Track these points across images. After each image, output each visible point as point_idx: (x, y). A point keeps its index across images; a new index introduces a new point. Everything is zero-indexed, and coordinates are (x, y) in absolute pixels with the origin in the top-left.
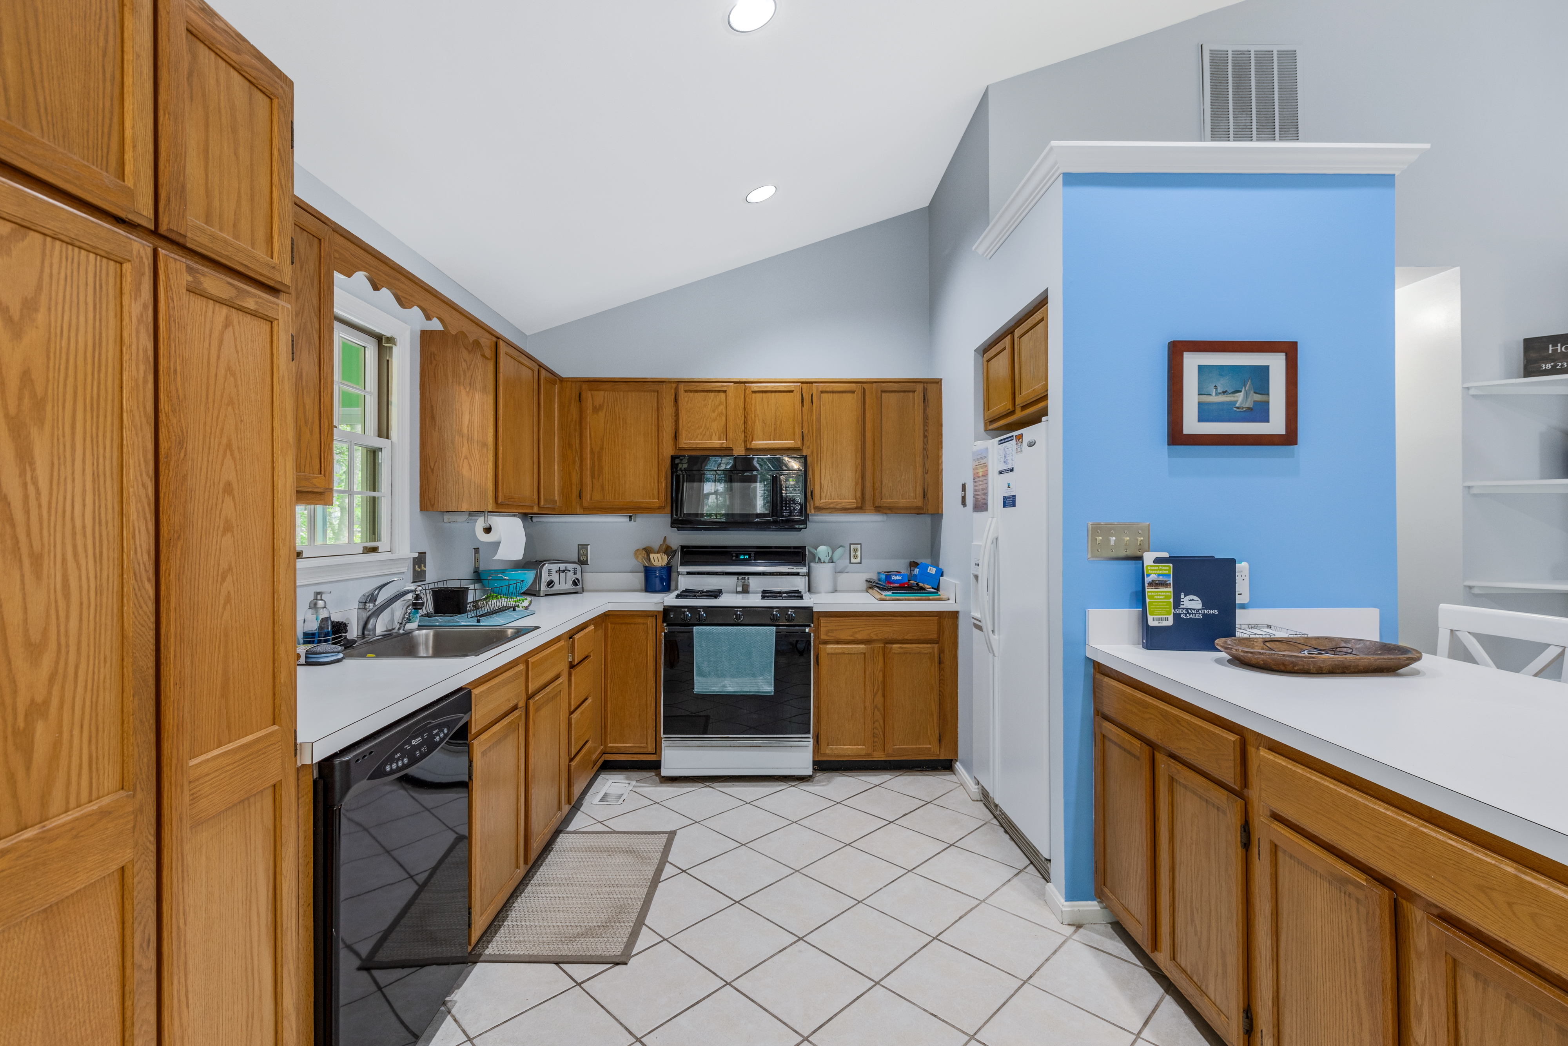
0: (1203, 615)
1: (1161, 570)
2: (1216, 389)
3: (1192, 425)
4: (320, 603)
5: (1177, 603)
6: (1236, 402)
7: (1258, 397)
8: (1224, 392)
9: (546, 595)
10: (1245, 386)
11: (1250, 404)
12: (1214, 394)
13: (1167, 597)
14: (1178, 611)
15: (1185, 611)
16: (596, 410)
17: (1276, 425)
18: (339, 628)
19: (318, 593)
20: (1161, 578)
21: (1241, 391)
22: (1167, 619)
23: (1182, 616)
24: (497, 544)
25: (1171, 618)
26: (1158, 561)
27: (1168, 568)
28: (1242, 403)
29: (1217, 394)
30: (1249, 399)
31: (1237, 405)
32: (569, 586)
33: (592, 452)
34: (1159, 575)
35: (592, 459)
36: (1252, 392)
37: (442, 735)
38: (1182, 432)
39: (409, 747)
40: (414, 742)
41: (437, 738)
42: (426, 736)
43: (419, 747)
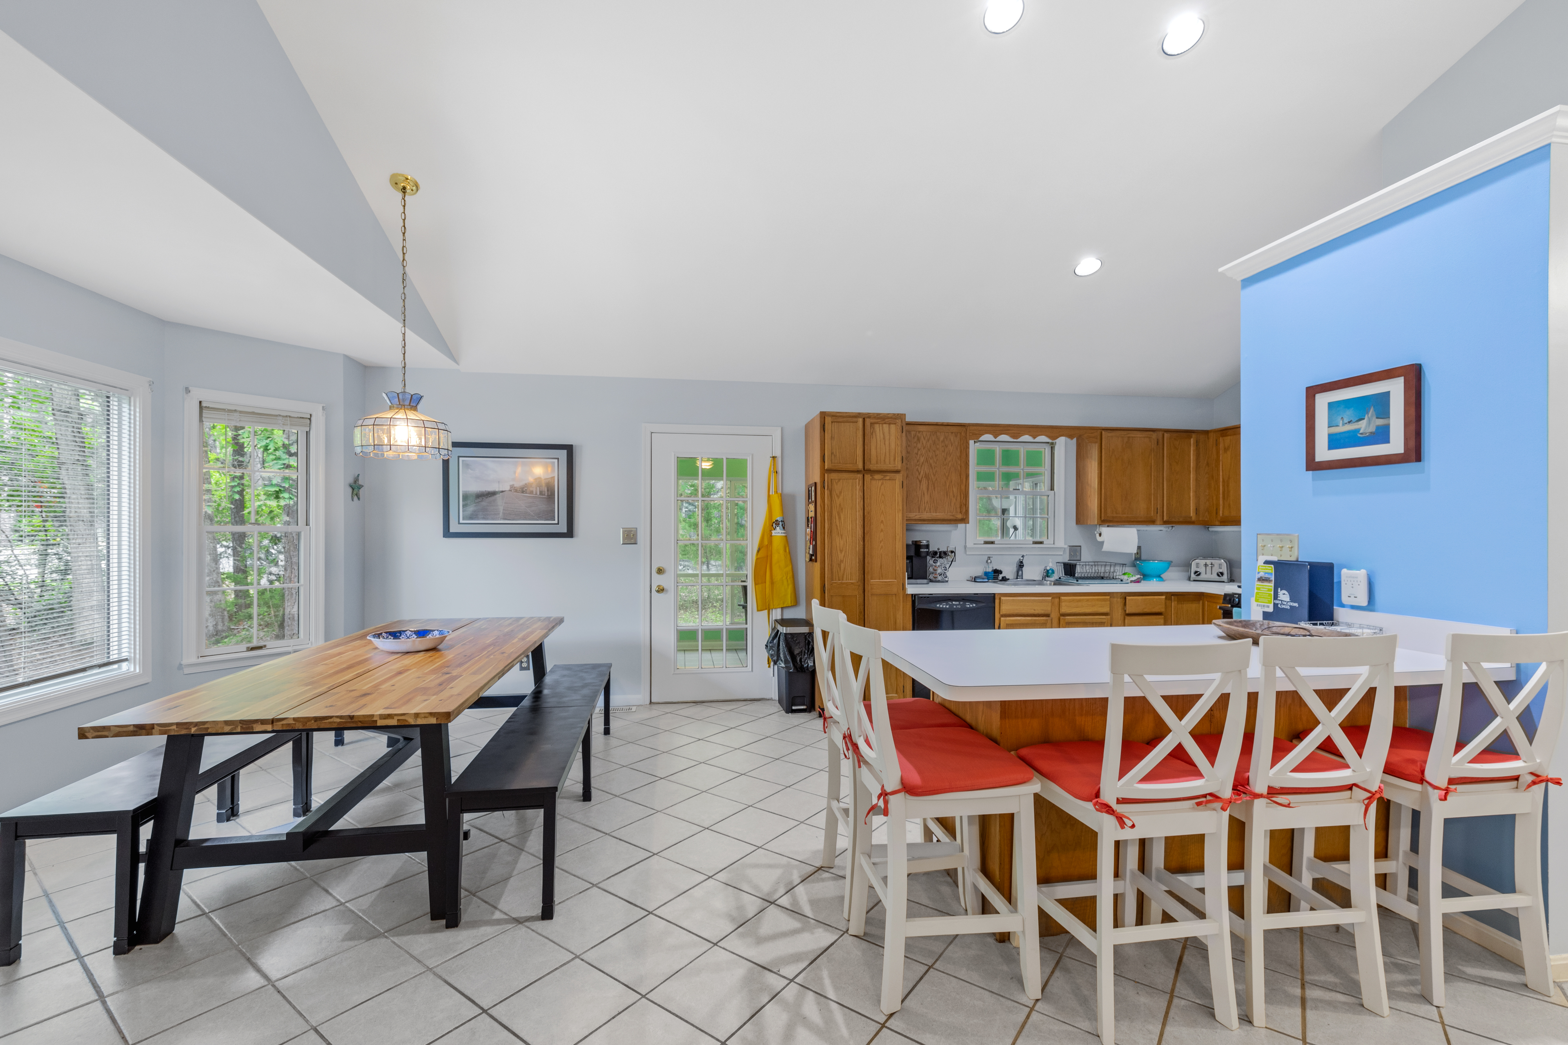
0: (1290, 606)
1: (1267, 569)
2: (1343, 420)
3: (1323, 454)
4: (989, 561)
5: (1276, 596)
6: (1359, 429)
7: (1380, 422)
8: (1349, 422)
9: (1194, 581)
10: (1368, 413)
11: (1372, 429)
12: (1341, 425)
13: (1269, 590)
14: (1277, 602)
15: (1280, 602)
17: (1396, 445)
18: (997, 572)
19: (990, 557)
20: (1267, 576)
21: (1364, 419)
22: (1268, 607)
23: (1279, 606)
24: (1102, 543)
25: (1272, 606)
26: (1267, 562)
27: (1271, 569)
28: (1365, 429)
29: (1344, 424)
30: (1371, 425)
31: (1361, 432)
32: (1214, 577)
33: (1223, 481)
34: (1266, 573)
35: (1223, 486)
36: (1374, 418)
37: (971, 606)
38: (1314, 459)
39: (950, 603)
40: (954, 603)
41: (968, 606)
42: (961, 603)
43: (956, 605)
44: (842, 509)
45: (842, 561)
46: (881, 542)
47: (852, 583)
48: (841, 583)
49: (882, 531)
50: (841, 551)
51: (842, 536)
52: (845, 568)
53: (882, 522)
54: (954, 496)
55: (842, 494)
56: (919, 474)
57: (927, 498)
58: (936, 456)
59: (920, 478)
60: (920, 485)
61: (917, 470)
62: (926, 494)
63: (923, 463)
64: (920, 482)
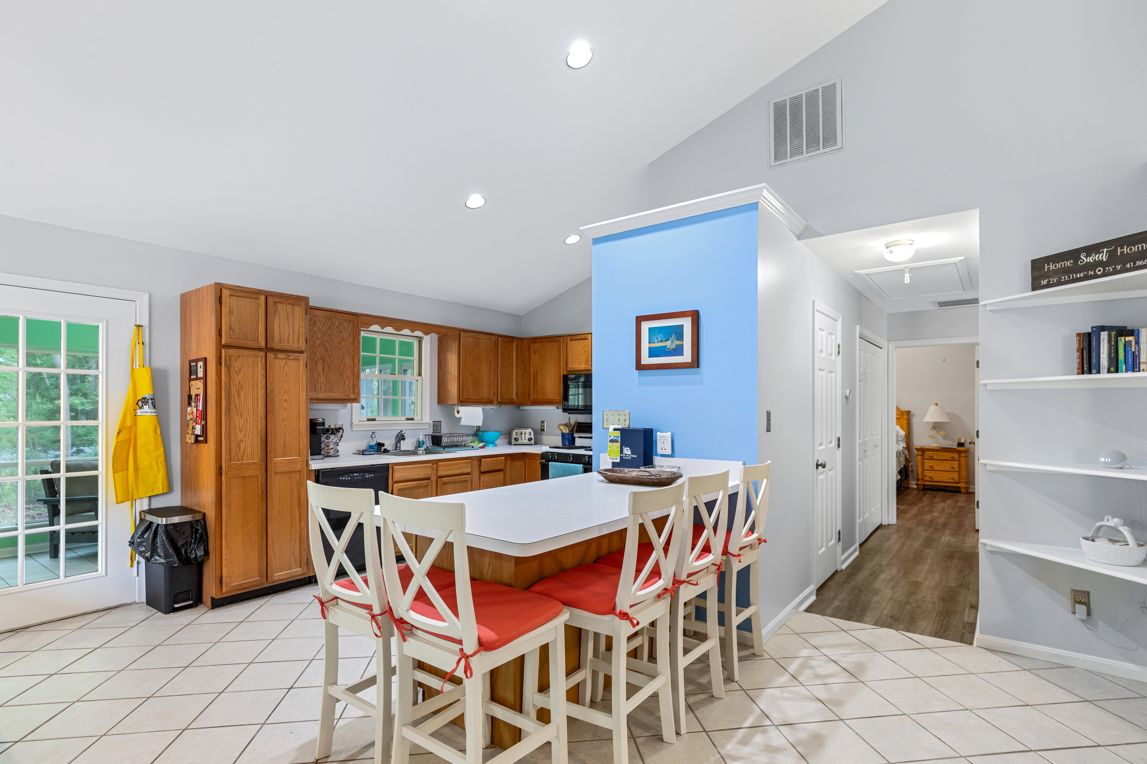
0: (631, 457)
1: (616, 434)
2: (657, 340)
3: (646, 360)
4: (374, 436)
5: (622, 451)
6: (667, 346)
7: (678, 343)
8: (661, 341)
9: (514, 445)
10: (671, 337)
11: (674, 346)
12: (656, 342)
13: (617, 448)
14: (622, 455)
15: (624, 455)
16: (535, 353)
17: (687, 357)
18: (380, 445)
19: (374, 433)
20: (615, 438)
21: (669, 340)
22: (617, 459)
23: (624, 458)
24: (460, 418)
25: (619, 458)
26: (615, 430)
27: (618, 433)
28: (670, 346)
29: (657, 342)
30: (674, 344)
31: (667, 348)
32: (526, 441)
34: (615, 437)
36: (675, 340)
37: (370, 476)
38: (641, 363)
39: (352, 475)
40: (355, 474)
41: (367, 476)
42: (361, 474)
43: (357, 476)
44: (242, 387)
45: (241, 441)
46: (284, 421)
47: (253, 463)
48: (242, 464)
49: (285, 409)
50: (241, 431)
51: (241, 415)
52: (245, 448)
53: (286, 401)
54: (347, 378)
55: (242, 372)
56: (315, 356)
57: (322, 379)
58: (331, 340)
59: (316, 360)
60: (316, 366)
61: (313, 352)
62: (321, 375)
63: (319, 346)
64: (316, 363)
